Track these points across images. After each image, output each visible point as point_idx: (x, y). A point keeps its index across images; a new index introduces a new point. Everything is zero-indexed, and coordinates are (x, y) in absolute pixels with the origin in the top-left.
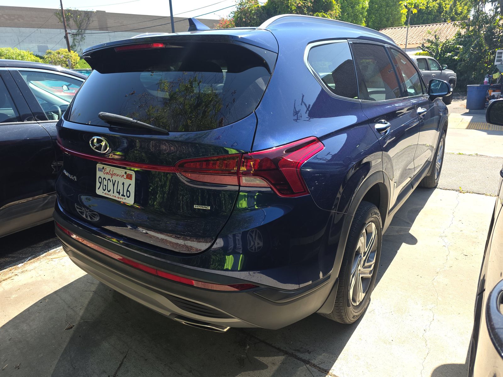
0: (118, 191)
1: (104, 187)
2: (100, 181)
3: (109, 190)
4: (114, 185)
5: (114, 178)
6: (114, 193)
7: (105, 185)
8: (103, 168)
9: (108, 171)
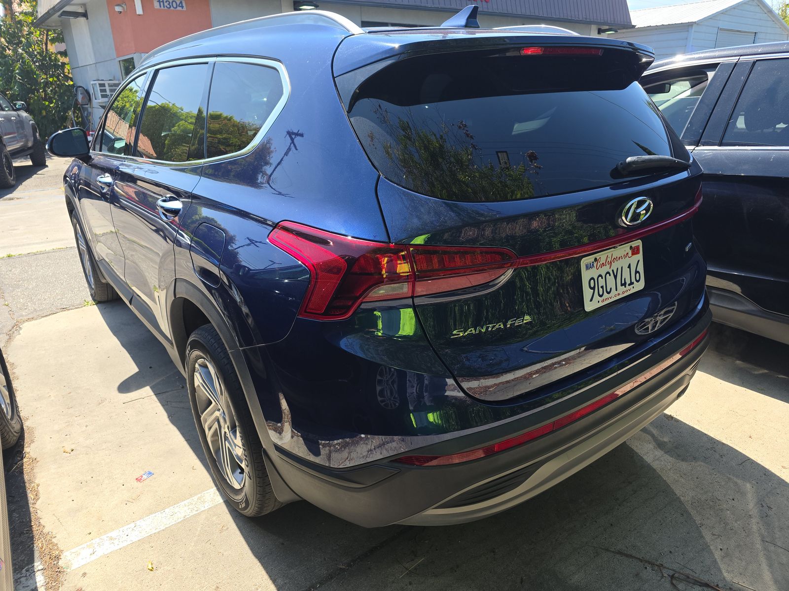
0: (623, 282)
1: (601, 290)
2: (592, 285)
3: (609, 290)
4: (615, 277)
5: (615, 266)
6: (616, 290)
7: (602, 287)
8: (596, 259)
9: (603, 261)
